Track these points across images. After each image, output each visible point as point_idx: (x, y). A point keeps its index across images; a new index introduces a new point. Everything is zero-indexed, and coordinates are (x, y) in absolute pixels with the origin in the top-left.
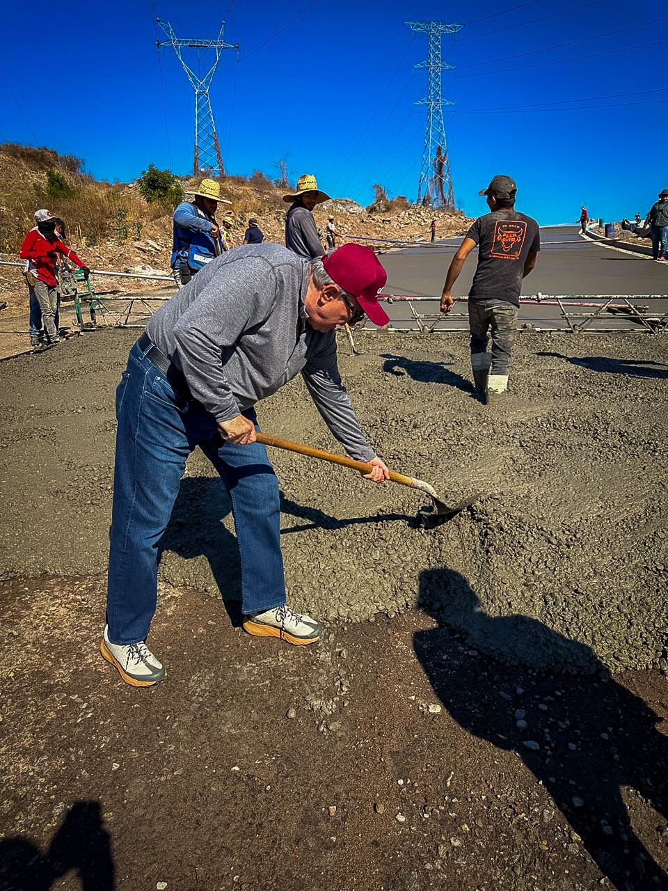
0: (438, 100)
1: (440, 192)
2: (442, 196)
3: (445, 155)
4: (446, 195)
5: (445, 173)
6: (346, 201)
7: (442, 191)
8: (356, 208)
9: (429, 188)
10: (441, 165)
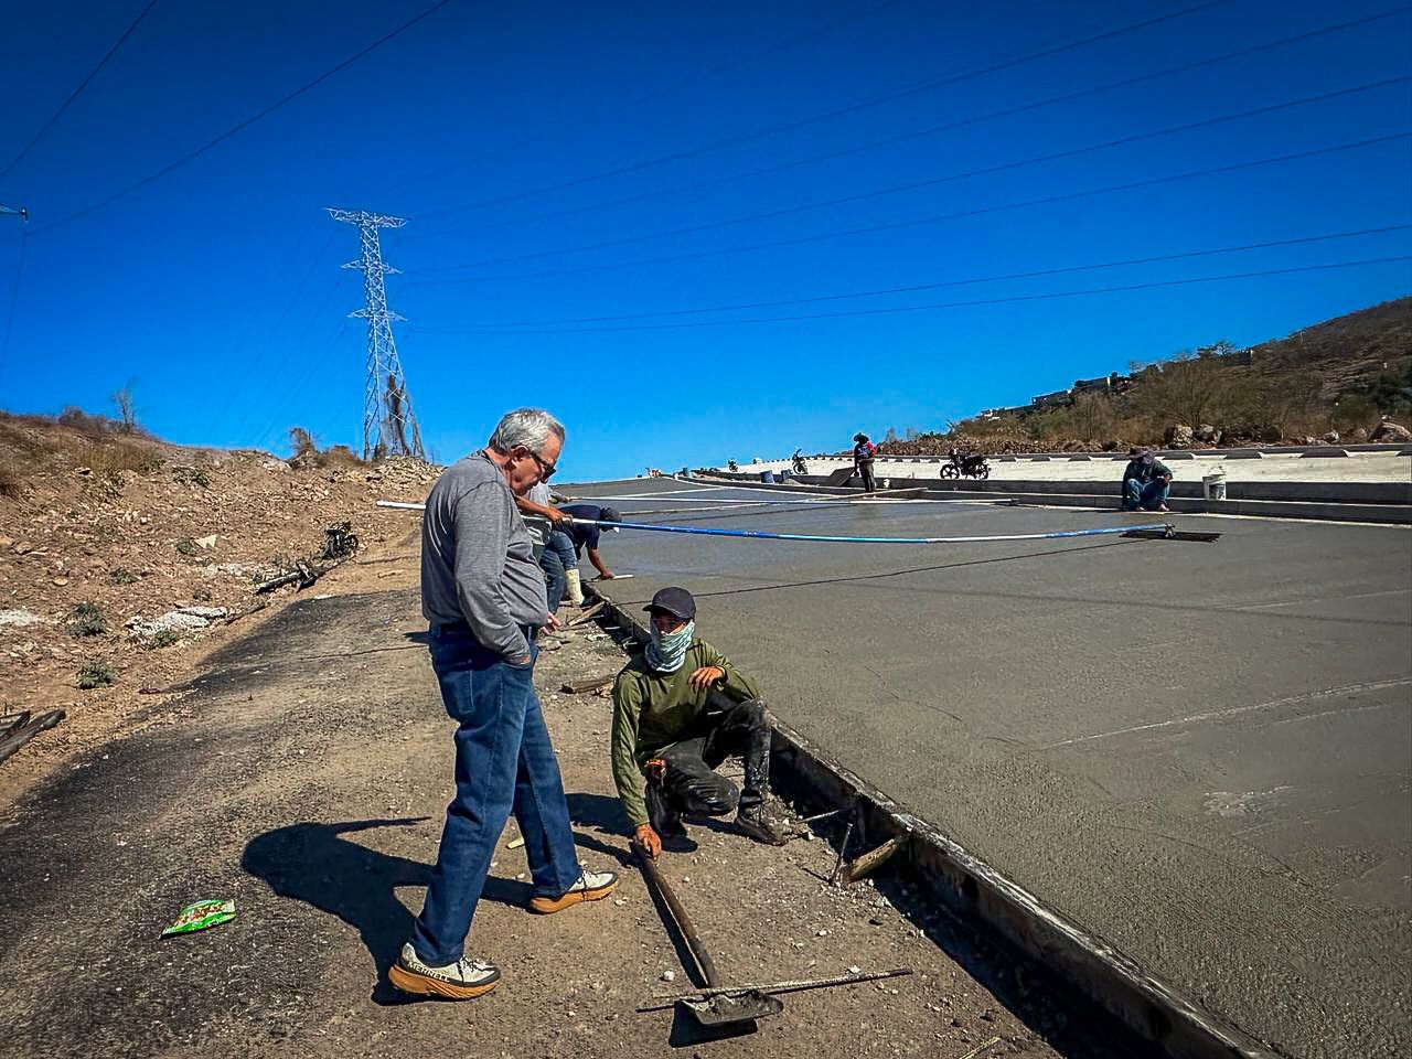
0: (382, 314)
1: (399, 440)
2: (403, 444)
3: (402, 388)
4: (409, 443)
5: (403, 412)
6: (255, 452)
7: (401, 435)
8: (272, 463)
9: (380, 433)
10: (396, 401)
